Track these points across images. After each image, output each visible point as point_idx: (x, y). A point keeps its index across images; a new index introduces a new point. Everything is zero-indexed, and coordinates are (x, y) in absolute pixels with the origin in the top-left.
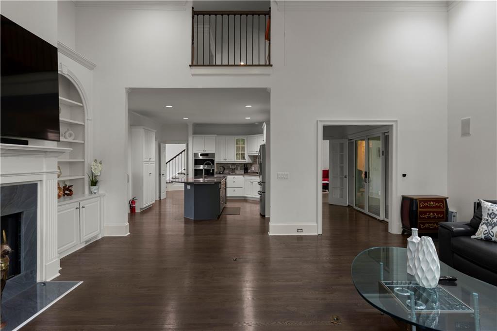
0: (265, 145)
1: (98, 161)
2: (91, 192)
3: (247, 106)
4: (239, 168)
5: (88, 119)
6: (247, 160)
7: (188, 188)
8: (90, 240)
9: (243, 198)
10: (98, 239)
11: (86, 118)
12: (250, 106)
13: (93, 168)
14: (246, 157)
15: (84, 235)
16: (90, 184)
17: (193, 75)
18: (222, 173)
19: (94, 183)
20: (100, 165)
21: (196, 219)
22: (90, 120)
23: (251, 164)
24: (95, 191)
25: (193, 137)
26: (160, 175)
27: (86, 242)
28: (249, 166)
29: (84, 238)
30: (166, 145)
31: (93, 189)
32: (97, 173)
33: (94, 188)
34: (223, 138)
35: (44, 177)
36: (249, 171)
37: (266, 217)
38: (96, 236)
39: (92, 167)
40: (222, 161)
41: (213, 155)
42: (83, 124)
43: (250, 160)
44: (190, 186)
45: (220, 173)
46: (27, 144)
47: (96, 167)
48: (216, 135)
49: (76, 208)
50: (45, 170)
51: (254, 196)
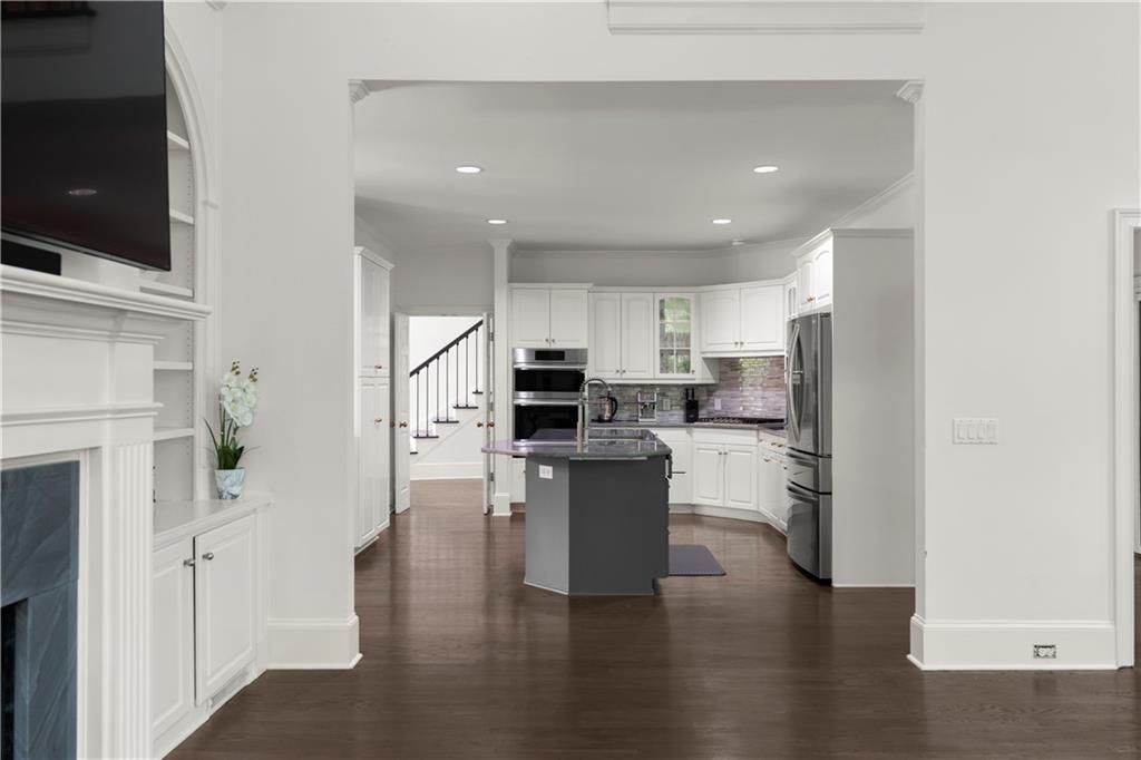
0: (828, 315)
1: (245, 370)
2: (219, 495)
3: (758, 170)
4: (667, 403)
5: (206, 203)
6: (700, 375)
7: (542, 475)
8: (223, 692)
9: (689, 511)
10: (249, 680)
11: (201, 197)
12: (772, 169)
13: (229, 399)
14: (696, 363)
15: (209, 673)
16: (216, 462)
17: (614, 30)
18: (610, 421)
19: (229, 458)
20: (252, 387)
21: (574, 594)
22: (214, 207)
23: (710, 389)
24: (235, 491)
25: (510, 292)
26: (392, 425)
27: (214, 699)
28: (701, 397)
29: (209, 683)
30: (411, 318)
31: (228, 482)
32: (240, 414)
33: (229, 478)
34: (612, 298)
35: (105, 434)
36: (702, 413)
37: (835, 584)
38: (244, 674)
39: (224, 391)
40: (611, 377)
41: (580, 355)
42: (190, 220)
43: (710, 376)
44: (550, 469)
45: (600, 420)
46: (57, 271)
47: (239, 394)
48: (590, 285)
49: (185, 563)
50: (107, 401)
51: (731, 504)
